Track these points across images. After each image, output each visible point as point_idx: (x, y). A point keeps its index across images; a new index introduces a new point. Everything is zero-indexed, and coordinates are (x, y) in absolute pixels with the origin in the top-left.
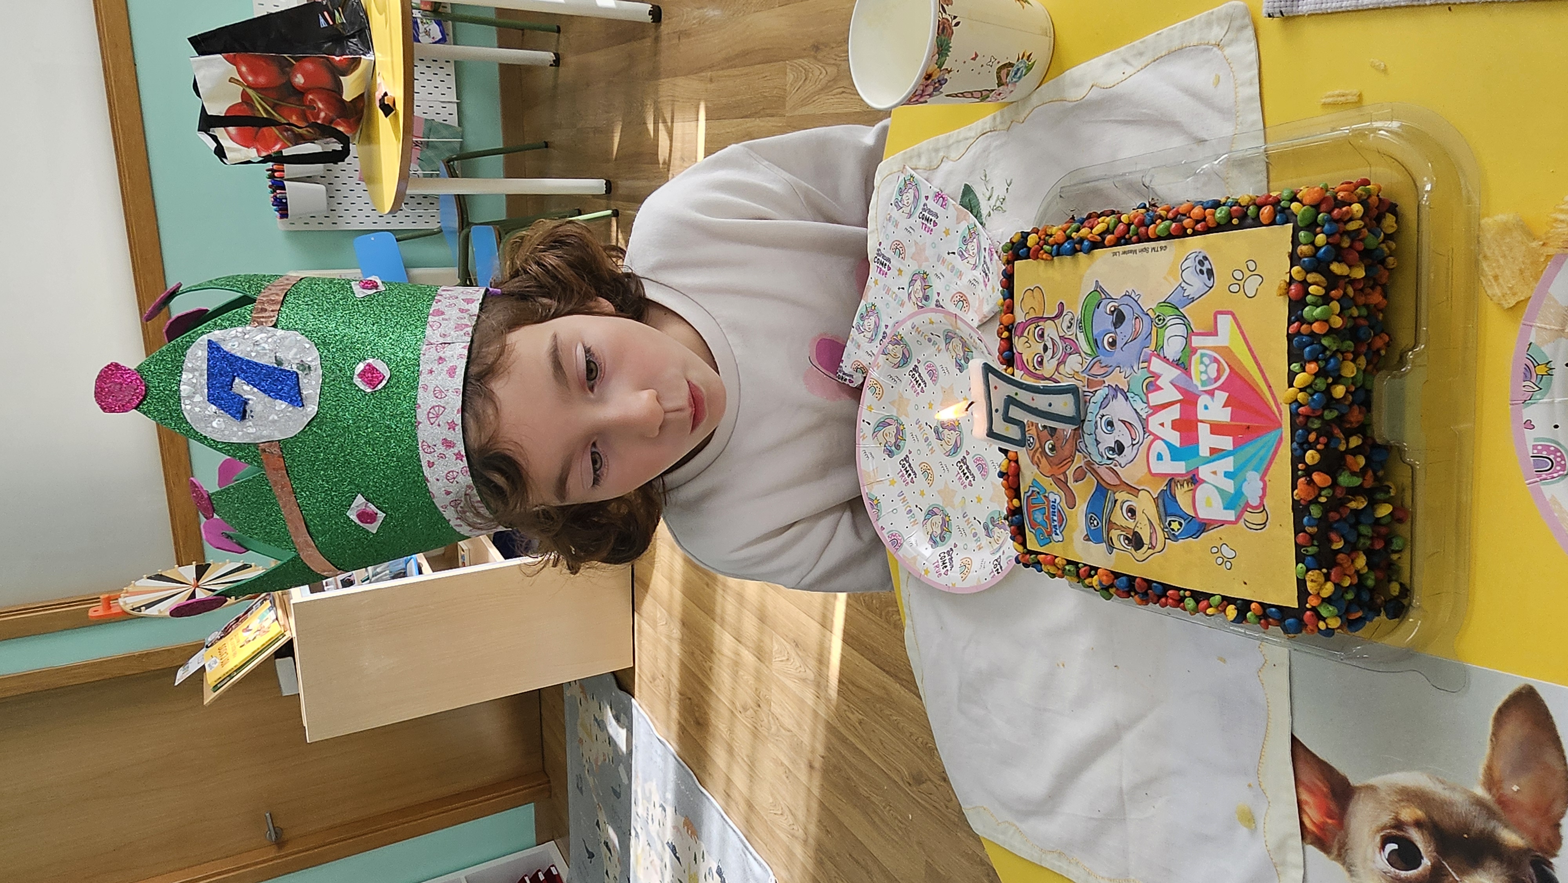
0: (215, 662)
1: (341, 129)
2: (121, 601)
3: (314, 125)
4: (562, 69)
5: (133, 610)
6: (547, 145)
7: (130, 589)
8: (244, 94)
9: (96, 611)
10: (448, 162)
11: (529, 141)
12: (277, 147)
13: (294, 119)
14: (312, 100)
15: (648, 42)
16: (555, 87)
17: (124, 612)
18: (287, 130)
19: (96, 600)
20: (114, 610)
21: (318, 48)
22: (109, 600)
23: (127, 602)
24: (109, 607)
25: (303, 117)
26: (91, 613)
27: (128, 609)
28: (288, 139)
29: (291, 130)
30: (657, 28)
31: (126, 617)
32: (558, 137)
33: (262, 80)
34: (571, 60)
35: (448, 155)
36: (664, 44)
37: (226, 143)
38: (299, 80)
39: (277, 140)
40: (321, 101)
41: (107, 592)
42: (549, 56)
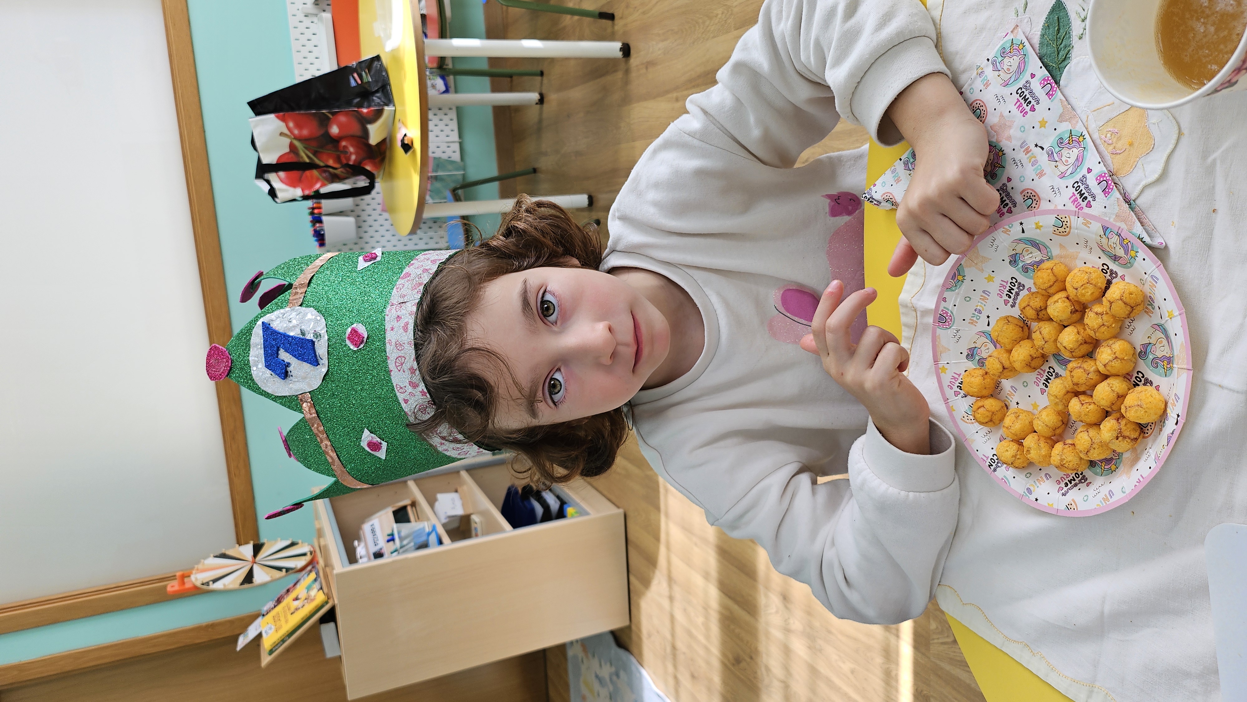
0: (271, 629)
1: (368, 168)
2: (193, 578)
3: (347, 166)
4: (545, 106)
5: (203, 584)
6: (535, 171)
7: (200, 566)
8: (292, 146)
9: (173, 586)
10: (454, 191)
11: (519, 168)
12: (317, 186)
13: (331, 162)
14: (345, 147)
15: (620, 75)
16: (540, 121)
17: (195, 588)
18: (325, 171)
19: (173, 578)
20: (188, 585)
21: (349, 103)
22: (183, 577)
23: (197, 578)
24: (183, 583)
25: (338, 159)
26: (169, 589)
27: (198, 584)
28: (326, 179)
29: (329, 172)
30: (627, 62)
31: (198, 592)
32: (545, 163)
33: (305, 132)
34: (553, 97)
35: (453, 185)
36: (633, 74)
37: (278, 185)
38: (335, 130)
39: (318, 180)
40: (352, 146)
41: (182, 571)
42: (535, 96)
